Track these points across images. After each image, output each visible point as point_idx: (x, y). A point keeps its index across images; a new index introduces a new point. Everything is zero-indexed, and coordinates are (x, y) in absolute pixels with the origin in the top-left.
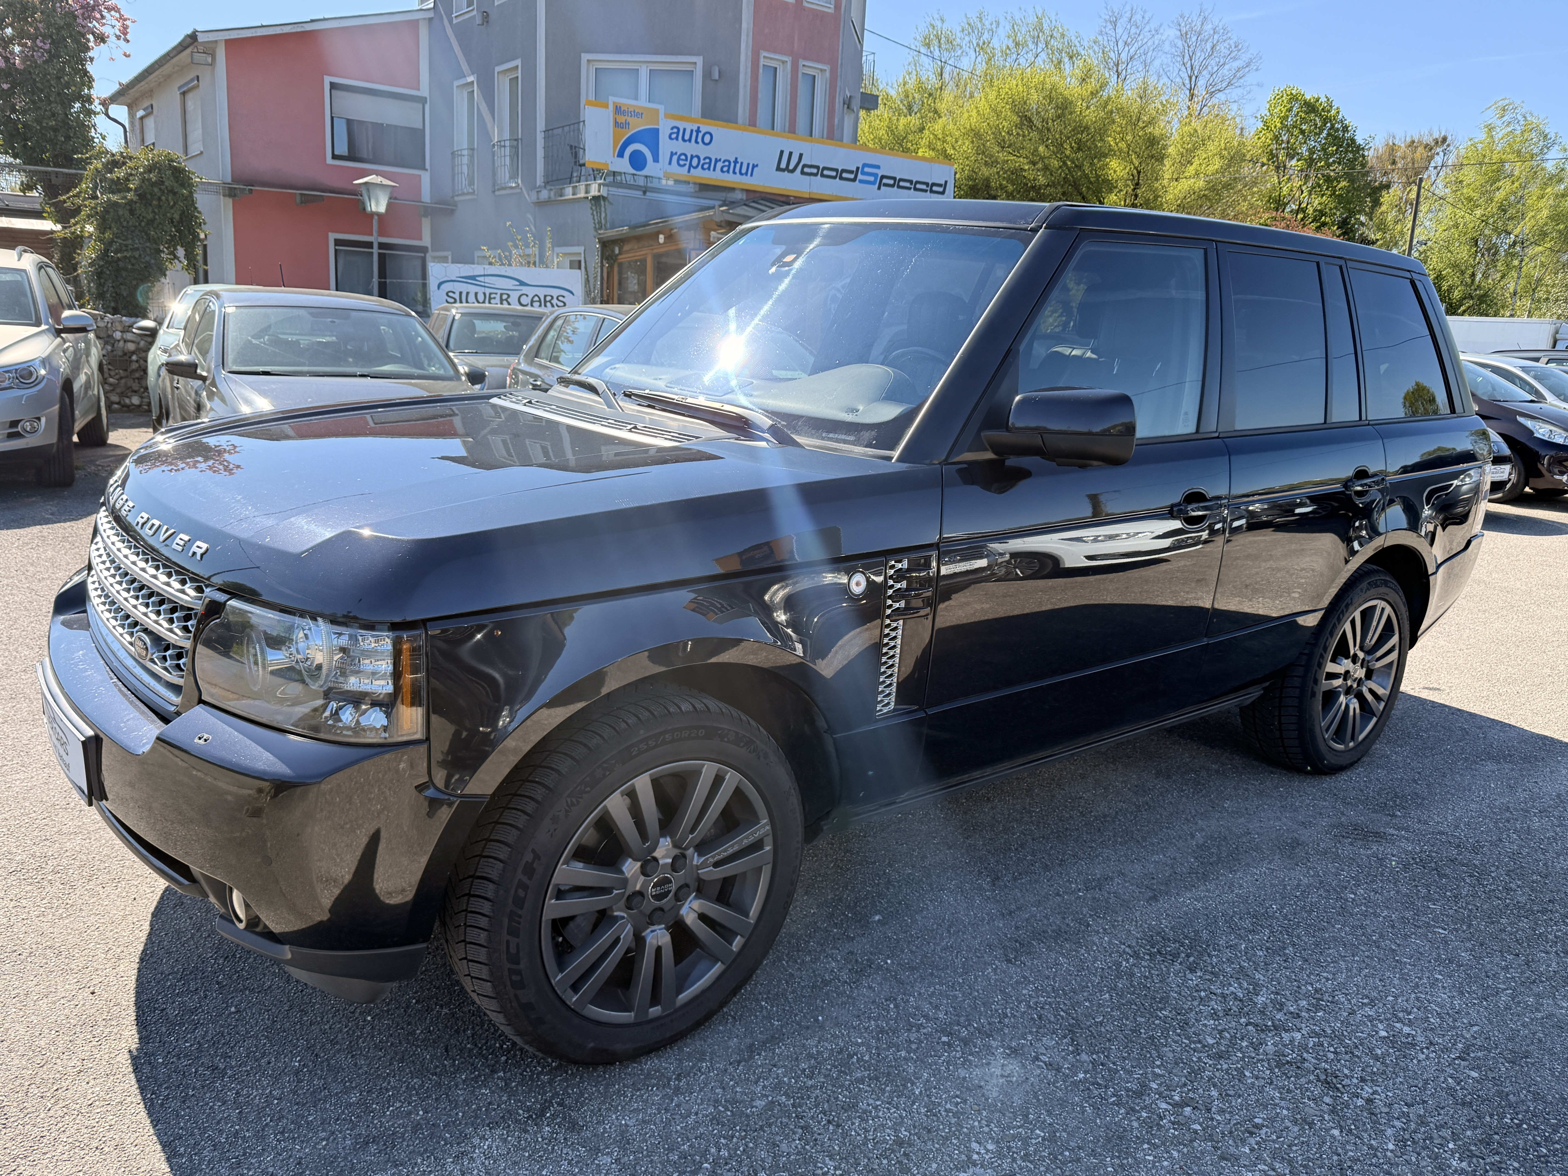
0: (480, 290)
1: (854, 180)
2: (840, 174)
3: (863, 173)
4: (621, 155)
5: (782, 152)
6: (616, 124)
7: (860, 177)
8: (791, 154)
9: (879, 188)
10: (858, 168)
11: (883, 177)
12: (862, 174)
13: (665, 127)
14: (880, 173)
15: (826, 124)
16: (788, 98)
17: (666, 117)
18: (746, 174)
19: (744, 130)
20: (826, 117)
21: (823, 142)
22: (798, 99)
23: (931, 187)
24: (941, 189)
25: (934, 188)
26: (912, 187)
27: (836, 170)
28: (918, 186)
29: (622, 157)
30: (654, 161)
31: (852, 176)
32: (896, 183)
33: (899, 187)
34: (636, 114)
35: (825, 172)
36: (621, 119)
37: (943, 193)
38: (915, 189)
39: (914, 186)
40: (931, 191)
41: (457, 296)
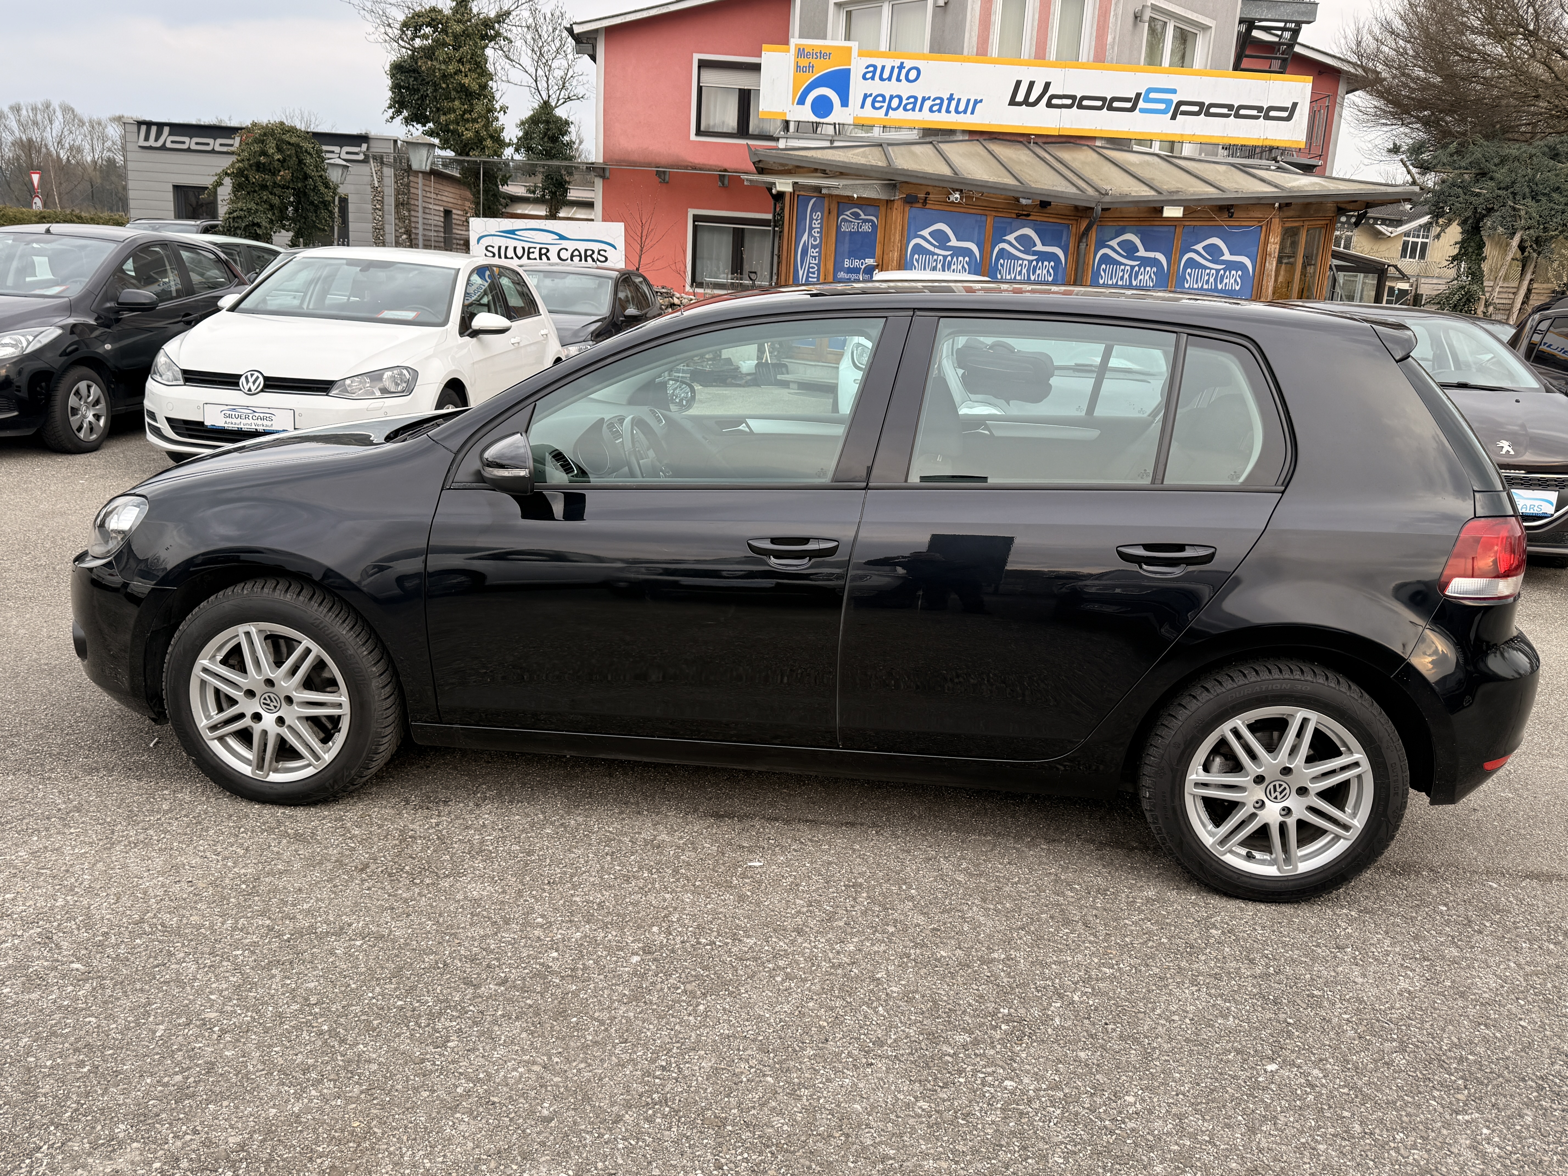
0: (519, 245)
1: (1132, 109)
2: (1109, 104)
3: (1148, 100)
4: (801, 102)
5: (1018, 83)
6: (798, 68)
7: (1141, 104)
8: (1032, 84)
9: (1173, 117)
10: (1138, 95)
11: (1180, 103)
12: (1144, 101)
13: (857, 67)
14: (1176, 99)
15: (1093, 43)
16: (1037, 16)
17: (861, 54)
18: (965, 112)
19: (964, 61)
20: (1095, 34)
21: (1083, 67)
22: (1051, 16)
23: (1266, 113)
24: (1285, 114)
25: (1272, 114)
26: (1233, 113)
27: (1103, 99)
28: (1242, 112)
29: (803, 103)
30: (842, 106)
31: (1129, 105)
32: (1204, 109)
33: (1208, 114)
34: (823, 55)
35: (1085, 103)
36: (804, 62)
37: (1288, 119)
38: (1237, 116)
39: (1236, 111)
40: (1267, 117)
41: (496, 251)
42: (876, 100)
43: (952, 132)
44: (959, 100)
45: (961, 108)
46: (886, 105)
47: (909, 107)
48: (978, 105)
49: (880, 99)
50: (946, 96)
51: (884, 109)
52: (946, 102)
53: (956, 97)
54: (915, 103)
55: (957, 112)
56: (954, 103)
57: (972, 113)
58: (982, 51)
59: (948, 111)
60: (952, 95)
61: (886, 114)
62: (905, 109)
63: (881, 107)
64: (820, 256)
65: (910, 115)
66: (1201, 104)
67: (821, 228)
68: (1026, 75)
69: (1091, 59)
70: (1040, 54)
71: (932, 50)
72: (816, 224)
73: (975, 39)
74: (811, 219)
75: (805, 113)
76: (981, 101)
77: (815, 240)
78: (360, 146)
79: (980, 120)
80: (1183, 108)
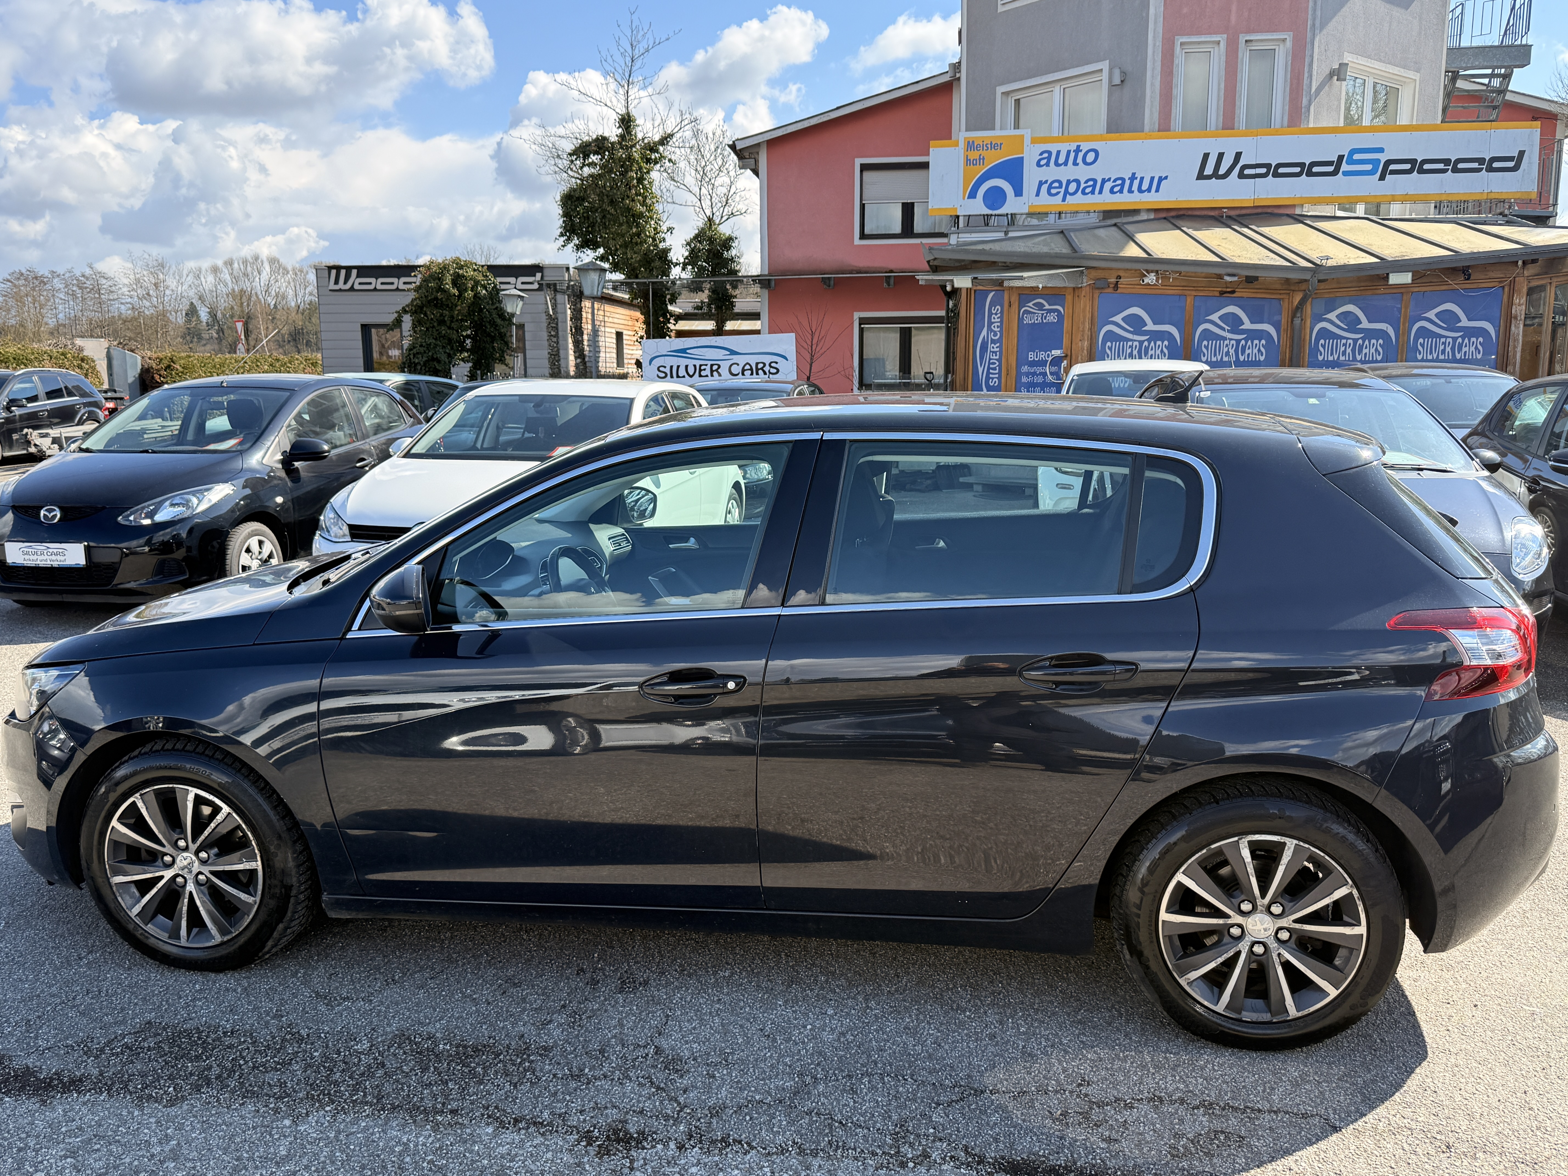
0: (690, 363)
1: (1335, 173)
2: (1308, 170)
3: (1351, 162)
4: (973, 195)
5: (1206, 156)
6: (968, 161)
7: (1345, 167)
8: (1221, 156)
9: (1382, 178)
10: (1341, 158)
11: (1389, 162)
12: (1348, 163)
13: (1031, 154)
14: (1383, 158)
15: (1287, 108)
16: (1222, 86)
17: (1034, 141)
18: (1149, 190)
19: (1146, 139)
20: (1288, 99)
21: (1276, 133)
22: (1238, 85)
23: (1490, 165)
24: (1511, 164)
25: (1496, 165)
26: (1450, 167)
27: (1301, 165)
28: (1460, 166)
29: (975, 197)
30: (1016, 196)
31: (1331, 169)
32: (1417, 166)
33: (1421, 171)
34: (994, 146)
35: (1281, 170)
36: (974, 155)
37: (1515, 169)
38: (1455, 170)
39: (1454, 166)
40: (1490, 169)
41: (668, 370)
42: (1052, 187)
43: (1136, 212)
44: (1142, 179)
45: (1145, 186)
46: (1063, 190)
47: (1088, 190)
48: (1164, 182)
49: (1056, 185)
50: (1127, 176)
51: (1061, 194)
52: (1128, 182)
53: (1138, 175)
54: (1094, 186)
55: (1140, 190)
56: (1136, 183)
57: (1157, 190)
58: (1164, 127)
59: (1130, 191)
60: (1134, 174)
61: (1064, 200)
62: (1084, 193)
63: (1058, 193)
64: (1001, 352)
65: (1090, 199)
66: (1413, 162)
67: (1001, 322)
68: (1213, 146)
69: (1286, 123)
70: (1228, 125)
71: (1109, 131)
72: (996, 319)
73: (1156, 115)
74: (990, 314)
75: (978, 207)
76: (1166, 178)
77: (995, 335)
78: (535, 276)
79: (1167, 197)
80: (1392, 167)
